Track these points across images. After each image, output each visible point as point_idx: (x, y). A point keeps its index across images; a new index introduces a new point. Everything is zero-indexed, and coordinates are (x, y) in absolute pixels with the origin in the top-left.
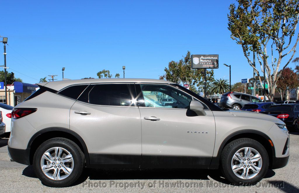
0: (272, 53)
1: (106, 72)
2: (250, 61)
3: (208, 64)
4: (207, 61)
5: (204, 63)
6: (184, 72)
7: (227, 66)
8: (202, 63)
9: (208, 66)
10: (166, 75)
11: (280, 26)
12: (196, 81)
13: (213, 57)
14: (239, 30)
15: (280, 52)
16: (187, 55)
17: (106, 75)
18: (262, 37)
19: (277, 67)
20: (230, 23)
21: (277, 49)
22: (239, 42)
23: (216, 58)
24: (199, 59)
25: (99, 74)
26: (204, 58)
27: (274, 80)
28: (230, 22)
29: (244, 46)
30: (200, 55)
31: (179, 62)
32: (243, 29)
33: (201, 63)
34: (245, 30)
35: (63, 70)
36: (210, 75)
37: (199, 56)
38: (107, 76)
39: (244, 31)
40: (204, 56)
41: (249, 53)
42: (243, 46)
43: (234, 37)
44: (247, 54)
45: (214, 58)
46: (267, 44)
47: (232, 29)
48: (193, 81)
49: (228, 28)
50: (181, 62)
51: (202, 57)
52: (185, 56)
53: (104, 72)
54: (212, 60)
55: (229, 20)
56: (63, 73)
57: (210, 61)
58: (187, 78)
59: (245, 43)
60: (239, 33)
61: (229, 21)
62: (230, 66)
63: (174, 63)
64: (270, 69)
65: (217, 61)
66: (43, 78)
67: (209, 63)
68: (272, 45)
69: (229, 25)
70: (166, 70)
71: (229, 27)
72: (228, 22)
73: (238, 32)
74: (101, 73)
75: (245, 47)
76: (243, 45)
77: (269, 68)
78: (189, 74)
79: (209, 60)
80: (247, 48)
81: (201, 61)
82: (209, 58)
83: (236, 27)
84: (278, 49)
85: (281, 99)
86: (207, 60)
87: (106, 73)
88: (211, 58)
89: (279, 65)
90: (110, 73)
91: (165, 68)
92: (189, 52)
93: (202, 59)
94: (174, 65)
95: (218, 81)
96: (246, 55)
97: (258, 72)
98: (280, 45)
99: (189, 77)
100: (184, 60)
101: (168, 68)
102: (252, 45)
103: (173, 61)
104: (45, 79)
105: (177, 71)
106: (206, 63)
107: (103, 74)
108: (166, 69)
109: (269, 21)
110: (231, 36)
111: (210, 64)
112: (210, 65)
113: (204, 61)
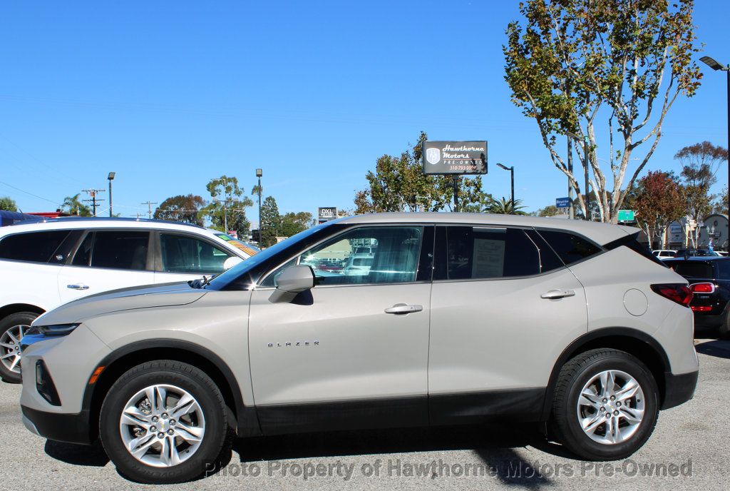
0: (611, 139)
1: (229, 180)
2: (557, 157)
3: (461, 162)
4: (459, 156)
5: (452, 161)
6: (412, 182)
7: (505, 168)
8: (447, 161)
9: (462, 169)
10: (370, 189)
11: (626, 74)
12: (440, 204)
13: (475, 147)
14: (529, 85)
15: (626, 136)
16: (420, 142)
17: (228, 189)
18: (583, 101)
19: (621, 171)
20: (509, 65)
21: (620, 130)
22: (529, 111)
23: (482, 149)
24: (441, 152)
25: (212, 187)
26: (452, 149)
27: (615, 202)
28: (509, 63)
29: (542, 121)
30: (443, 142)
31: (400, 157)
32: (539, 81)
33: (445, 162)
34: (543, 84)
35: (110, 179)
36: (472, 189)
37: (440, 145)
38: (233, 192)
39: (541, 86)
40: (453, 144)
41: (554, 138)
42: (539, 122)
43: (519, 101)
44: (549, 141)
45: (477, 149)
46: (595, 117)
47: (513, 81)
48: (434, 203)
49: (505, 77)
50: (405, 157)
51: (448, 148)
52: (415, 144)
53: (224, 180)
54: (471, 153)
55: (507, 58)
56: (110, 187)
57: (467, 156)
58: (418, 197)
59: (545, 114)
60: (528, 90)
61: (508, 61)
62: (512, 169)
63: (388, 161)
64: (603, 175)
65: (483, 157)
66: (72, 196)
67: (464, 161)
68: (610, 120)
69: (508, 71)
70: (370, 177)
71: (506, 74)
72: (505, 63)
73: (525, 89)
74: (215, 185)
75: (545, 125)
76: (539, 118)
77: (603, 173)
78: (424, 187)
79: (465, 153)
80: (549, 125)
81: (446, 155)
82: (465, 149)
83: (521, 77)
84: (623, 128)
85: (649, 246)
86: (459, 153)
87: (229, 184)
88: (469, 149)
89: (626, 165)
90: (238, 185)
91: (367, 173)
92: (423, 135)
93: (446, 152)
94: (389, 165)
95: (498, 203)
96: (546, 143)
97: (576, 183)
98: (627, 118)
99: (424, 193)
100: (412, 153)
101: (375, 172)
102: (559, 120)
103: (386, 157)
104: (76, 197)
105: (396, 179)
106: (457, 161)
107: (220, 187)
108: (371, 173)
109: (597, 62)
110: (512, 96)
111: (467, 162)
112: (466, 165)
113: (452, 156)
